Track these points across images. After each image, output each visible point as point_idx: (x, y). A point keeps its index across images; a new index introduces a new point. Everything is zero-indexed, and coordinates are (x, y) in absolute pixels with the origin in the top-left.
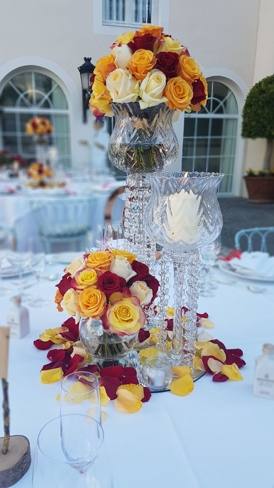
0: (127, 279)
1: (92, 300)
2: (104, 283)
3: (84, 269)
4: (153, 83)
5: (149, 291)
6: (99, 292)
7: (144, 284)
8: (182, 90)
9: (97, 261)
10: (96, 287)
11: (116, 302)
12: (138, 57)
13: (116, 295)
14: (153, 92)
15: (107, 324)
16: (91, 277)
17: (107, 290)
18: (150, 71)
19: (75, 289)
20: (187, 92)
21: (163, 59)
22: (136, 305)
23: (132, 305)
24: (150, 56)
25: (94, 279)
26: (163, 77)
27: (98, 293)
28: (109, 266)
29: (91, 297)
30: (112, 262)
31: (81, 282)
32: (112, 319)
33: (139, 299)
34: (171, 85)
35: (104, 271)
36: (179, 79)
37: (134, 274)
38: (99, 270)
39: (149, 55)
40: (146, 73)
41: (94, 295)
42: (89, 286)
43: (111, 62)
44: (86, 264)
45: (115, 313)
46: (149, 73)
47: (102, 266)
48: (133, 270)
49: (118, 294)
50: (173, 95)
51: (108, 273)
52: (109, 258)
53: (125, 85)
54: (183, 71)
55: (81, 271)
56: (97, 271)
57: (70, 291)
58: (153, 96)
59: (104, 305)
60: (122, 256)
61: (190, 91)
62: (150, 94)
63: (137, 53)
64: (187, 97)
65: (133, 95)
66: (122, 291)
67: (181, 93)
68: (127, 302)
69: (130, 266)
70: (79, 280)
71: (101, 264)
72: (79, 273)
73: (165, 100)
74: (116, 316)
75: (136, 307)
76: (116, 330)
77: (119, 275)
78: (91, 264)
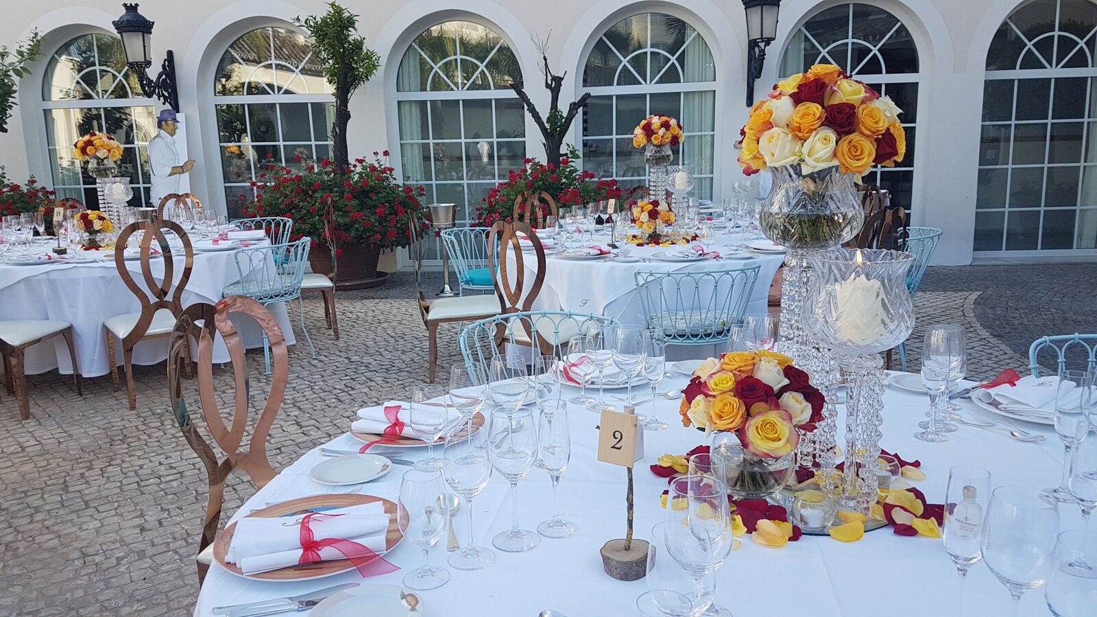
0: (776, 388)
1: (727, 409)
2: (743, 390)
3: (719, 371)
4: (819, 145)
5: (806, 406)
6: (737, 400)
7: (800, 397)
8: (859, 150)
9: (736, 362)
10: (732, 394)
11: (759, 413)
12: (801, 113)
13: (758, 406)
14: (818, 155)
15: (746, 442)
16: (727, 382)
17: (746, 398)
18: (815, 129)
19: (707, 395)
20: (866, 152)
21: (834, 114)
22: (785, 420)
23: (780, 420)
24: (817, 111)
25: (731, 385)
26: (833, 136)
27: (735, 401)
28: (752, 370)
29: (725, 405)
30: (756, 366)
31: (714, 387)
32: (752, 434)
33: (790, 414)
34: (844, 145)
35: (744, 376)
36: (855, 137)
37: (786, 382)
38: (738, 373)
39: (815, 109)
40: (810, 131)
41: (730, 404)
42: (724, 393)
43: (767, 119)
44: (721, 366)
45: (757, 428)
46: (814, 132)
47: (742, 369)
48: (785, 377)
49: (762, 404)
50: (847, 158)
51: (750, 378)
52: (753, 359)
53: (783, 148)
54: (861, 126)
55: (715, 373)
56: (734, 374)
57: (700, 398)
58: (817, 160)
59: (742, 417)
60: (770, 359)
61: (870, 149)
62: (813, 158)
63: (802, 108)
64: (865, 160)
65: (793, 158)
66: (767, 402)
67: (858, 153)
68: (773, 416)
69: (781, 371)
70: (711, 384)
71: (740, 367)
72: (711, 376)
73: (836, 163)
74: (759, 433)
75: (785, 423)
76: (757, 449)
77: (764, 381)
78: (727, 366)
